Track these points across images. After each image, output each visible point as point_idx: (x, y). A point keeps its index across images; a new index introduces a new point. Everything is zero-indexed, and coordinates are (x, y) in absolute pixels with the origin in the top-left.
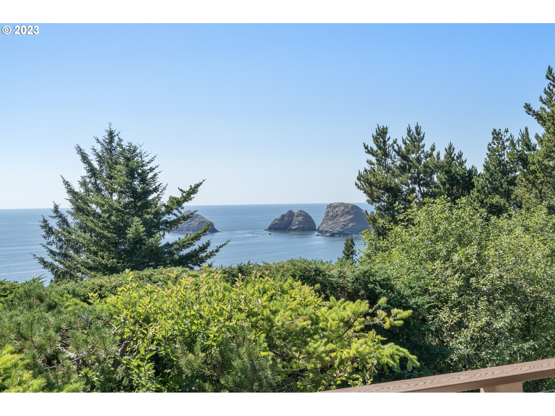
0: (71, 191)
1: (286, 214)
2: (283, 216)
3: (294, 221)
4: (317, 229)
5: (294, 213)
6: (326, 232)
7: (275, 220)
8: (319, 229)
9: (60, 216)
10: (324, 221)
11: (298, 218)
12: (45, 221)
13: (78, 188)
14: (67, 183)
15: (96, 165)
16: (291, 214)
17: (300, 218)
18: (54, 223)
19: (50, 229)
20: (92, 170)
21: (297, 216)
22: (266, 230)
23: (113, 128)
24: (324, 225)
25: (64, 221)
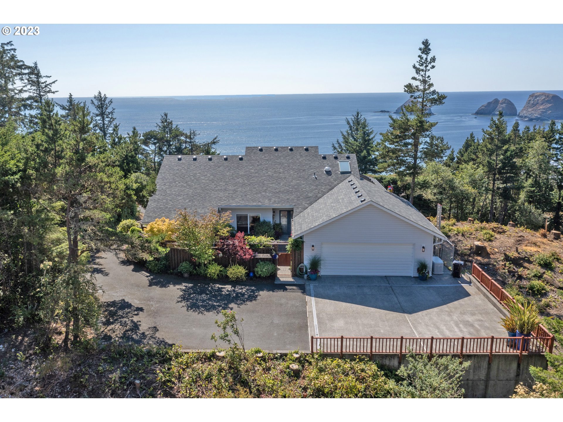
0: (343, 135)
1: (491, 102)
2: (489, 103)
3: (498, 107)
4: (518, 114)
5: (499, 101)
6: (526, 117)
7: (482, 106)
8: (519, 114)
9: (339, 143)
10: (525, 108)
11: (502, 106)
12: (333, 144)
13: (345, 134)
14: (342, 132)
15: (352, 125)
16: (496, 101)
17: (504, 105)
18: (337, 146)
19: (335, 147)
20: (351, 127)
21: (502, 104)
22: (474, 114)
23: (359, 111)
24: (525, 112)
25: (340, 145)
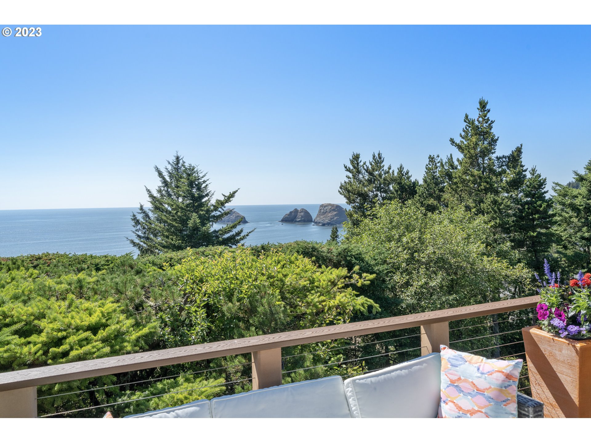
0: (151, 196)
1: (293, 211)
2: (291, 212)
3: (298, 215)
4: (313, 221)
5: (298, 210)
6: (319, 223)
7: (286, 215)
9: (144, 212)
10: (318, 216)
12: (134, 216)
13: (156, 194)
14: (148, 191)
15: (168, 179)
16: (296, 211)
17: (302, 214)
18: (140, 217)
19: (138, 221)
20: (165, 182)
21: (300, 213)
23: (179, 155)
24: (318, 218)
25: (147, 216)
